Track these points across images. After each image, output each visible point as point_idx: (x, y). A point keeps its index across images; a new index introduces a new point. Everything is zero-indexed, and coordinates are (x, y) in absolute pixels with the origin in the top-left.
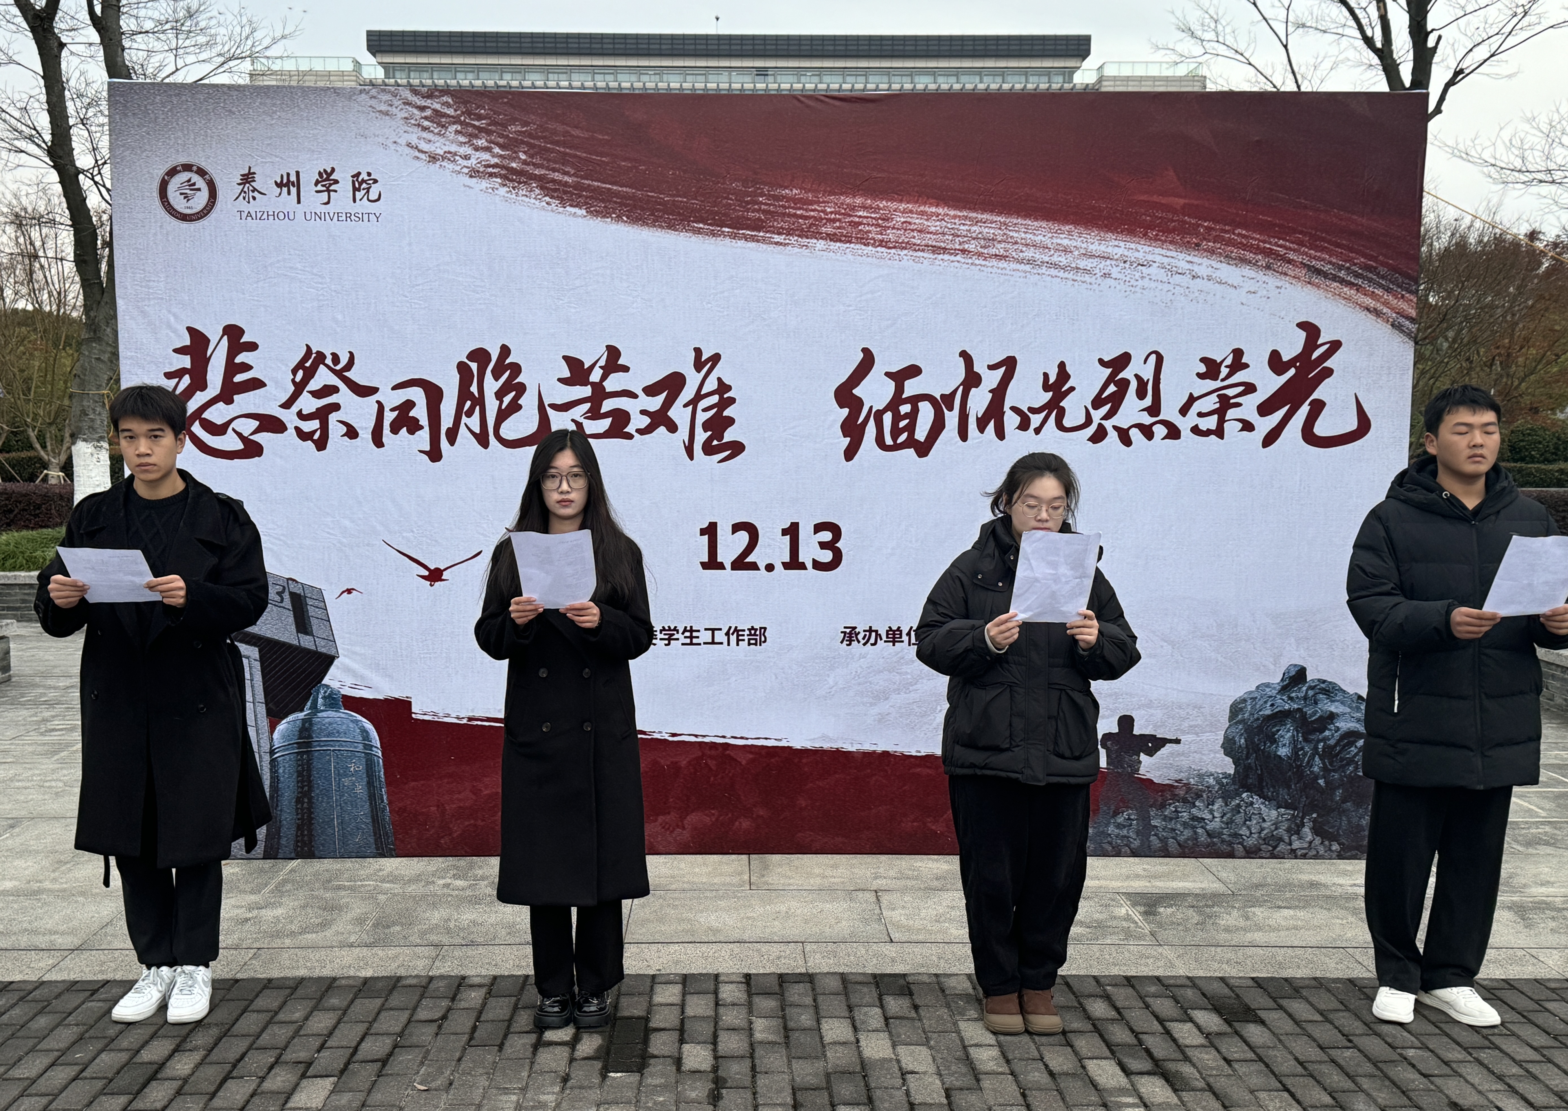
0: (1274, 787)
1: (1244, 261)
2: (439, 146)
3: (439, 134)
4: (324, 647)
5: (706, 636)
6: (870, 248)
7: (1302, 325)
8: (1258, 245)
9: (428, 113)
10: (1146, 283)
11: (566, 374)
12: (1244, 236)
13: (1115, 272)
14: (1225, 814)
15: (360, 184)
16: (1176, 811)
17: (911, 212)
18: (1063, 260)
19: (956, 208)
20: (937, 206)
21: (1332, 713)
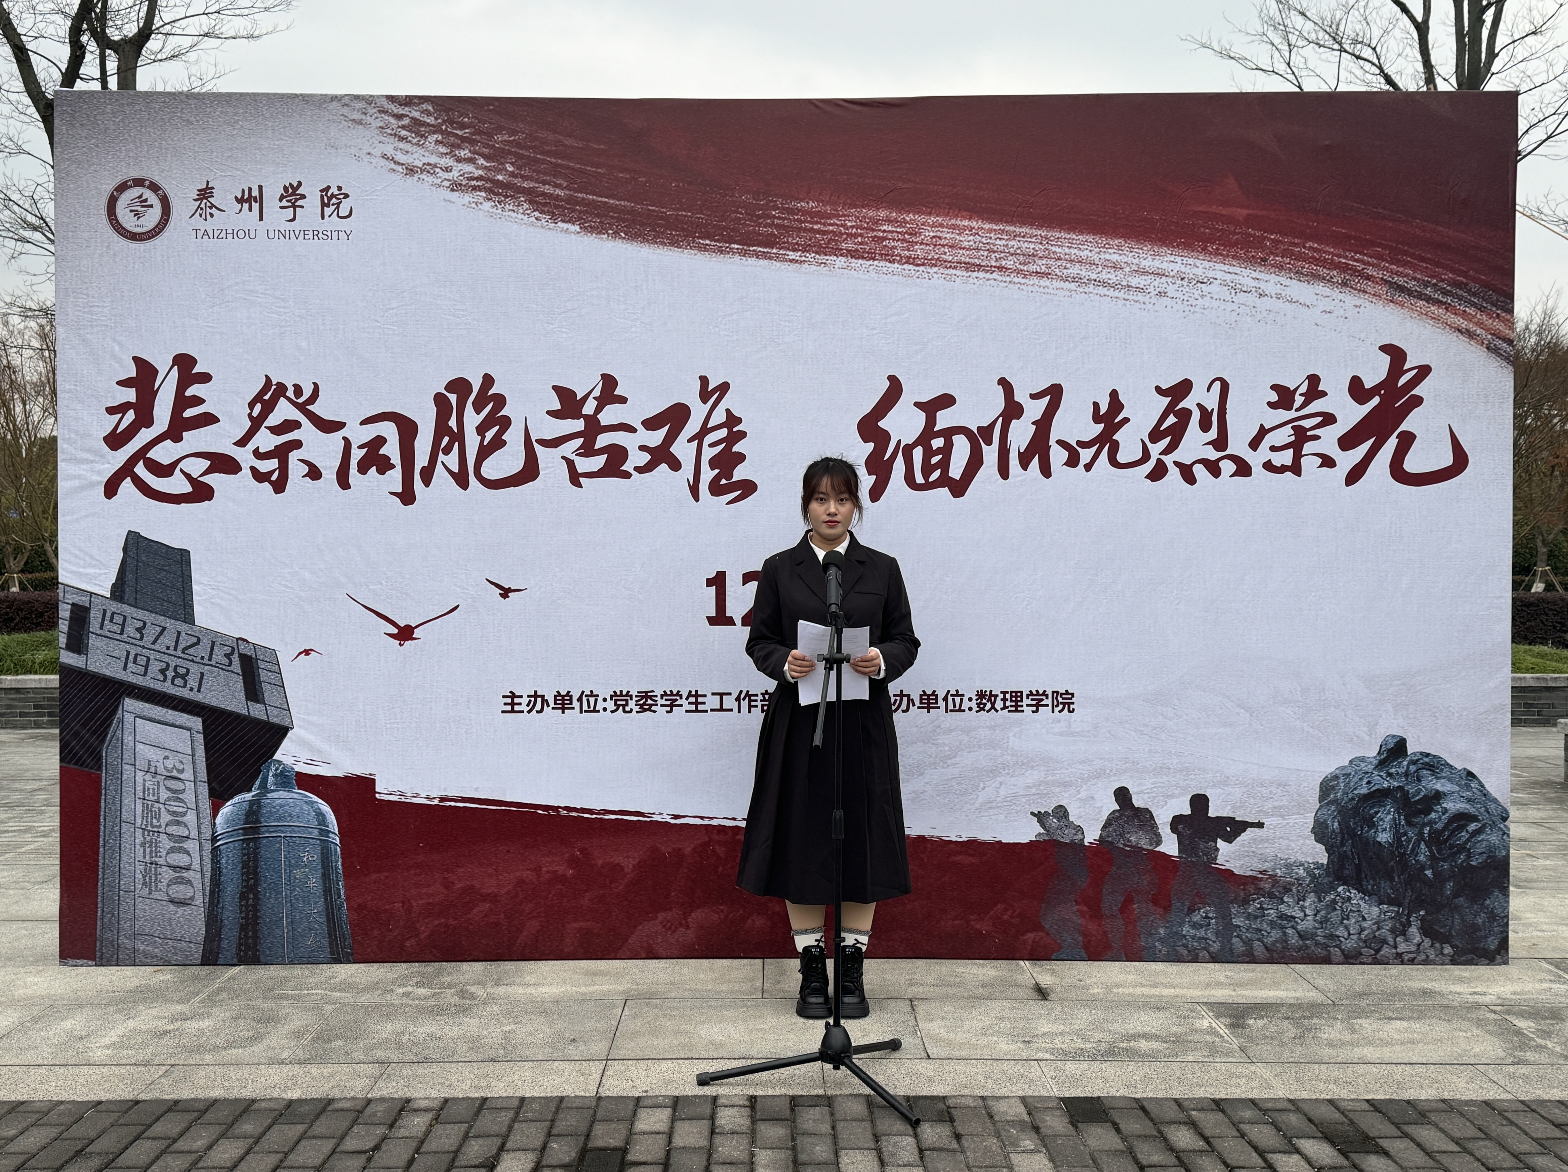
0: (1374, 879)
1: (1316, 277)
2: (418, 157)
3: (417, 144)
4: (277, 716)
5: (714, 702)
6: (896, 265)
7: (1386, 349)
8: (1332, 259)
9: (406, 121)
10: (1207, 302)
11: (557, 406)
12: (1315, 250)
13: (1171, 290)
14: (1318, 912)
15: (330, 199)
16: (1262, 908)
17: (941, 225)
18: (1112, 277)
19: (991, 220)
20: (970, 220)
21: (1438, 792)
